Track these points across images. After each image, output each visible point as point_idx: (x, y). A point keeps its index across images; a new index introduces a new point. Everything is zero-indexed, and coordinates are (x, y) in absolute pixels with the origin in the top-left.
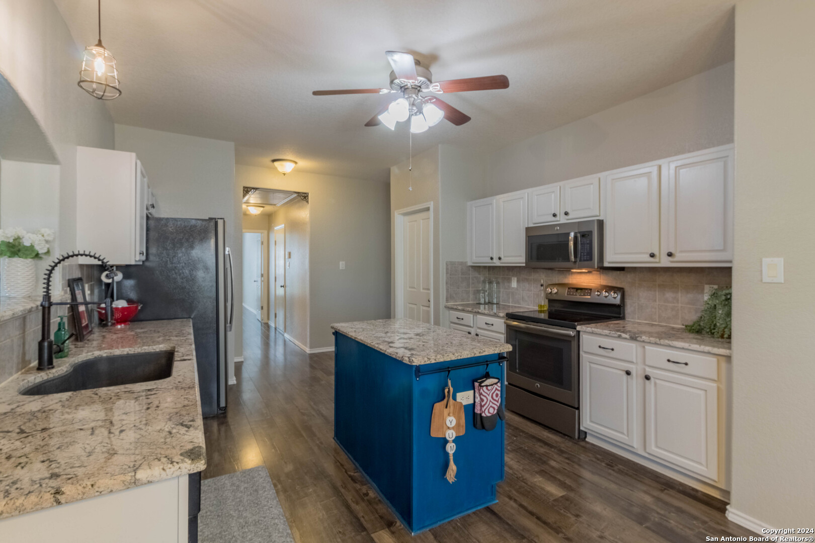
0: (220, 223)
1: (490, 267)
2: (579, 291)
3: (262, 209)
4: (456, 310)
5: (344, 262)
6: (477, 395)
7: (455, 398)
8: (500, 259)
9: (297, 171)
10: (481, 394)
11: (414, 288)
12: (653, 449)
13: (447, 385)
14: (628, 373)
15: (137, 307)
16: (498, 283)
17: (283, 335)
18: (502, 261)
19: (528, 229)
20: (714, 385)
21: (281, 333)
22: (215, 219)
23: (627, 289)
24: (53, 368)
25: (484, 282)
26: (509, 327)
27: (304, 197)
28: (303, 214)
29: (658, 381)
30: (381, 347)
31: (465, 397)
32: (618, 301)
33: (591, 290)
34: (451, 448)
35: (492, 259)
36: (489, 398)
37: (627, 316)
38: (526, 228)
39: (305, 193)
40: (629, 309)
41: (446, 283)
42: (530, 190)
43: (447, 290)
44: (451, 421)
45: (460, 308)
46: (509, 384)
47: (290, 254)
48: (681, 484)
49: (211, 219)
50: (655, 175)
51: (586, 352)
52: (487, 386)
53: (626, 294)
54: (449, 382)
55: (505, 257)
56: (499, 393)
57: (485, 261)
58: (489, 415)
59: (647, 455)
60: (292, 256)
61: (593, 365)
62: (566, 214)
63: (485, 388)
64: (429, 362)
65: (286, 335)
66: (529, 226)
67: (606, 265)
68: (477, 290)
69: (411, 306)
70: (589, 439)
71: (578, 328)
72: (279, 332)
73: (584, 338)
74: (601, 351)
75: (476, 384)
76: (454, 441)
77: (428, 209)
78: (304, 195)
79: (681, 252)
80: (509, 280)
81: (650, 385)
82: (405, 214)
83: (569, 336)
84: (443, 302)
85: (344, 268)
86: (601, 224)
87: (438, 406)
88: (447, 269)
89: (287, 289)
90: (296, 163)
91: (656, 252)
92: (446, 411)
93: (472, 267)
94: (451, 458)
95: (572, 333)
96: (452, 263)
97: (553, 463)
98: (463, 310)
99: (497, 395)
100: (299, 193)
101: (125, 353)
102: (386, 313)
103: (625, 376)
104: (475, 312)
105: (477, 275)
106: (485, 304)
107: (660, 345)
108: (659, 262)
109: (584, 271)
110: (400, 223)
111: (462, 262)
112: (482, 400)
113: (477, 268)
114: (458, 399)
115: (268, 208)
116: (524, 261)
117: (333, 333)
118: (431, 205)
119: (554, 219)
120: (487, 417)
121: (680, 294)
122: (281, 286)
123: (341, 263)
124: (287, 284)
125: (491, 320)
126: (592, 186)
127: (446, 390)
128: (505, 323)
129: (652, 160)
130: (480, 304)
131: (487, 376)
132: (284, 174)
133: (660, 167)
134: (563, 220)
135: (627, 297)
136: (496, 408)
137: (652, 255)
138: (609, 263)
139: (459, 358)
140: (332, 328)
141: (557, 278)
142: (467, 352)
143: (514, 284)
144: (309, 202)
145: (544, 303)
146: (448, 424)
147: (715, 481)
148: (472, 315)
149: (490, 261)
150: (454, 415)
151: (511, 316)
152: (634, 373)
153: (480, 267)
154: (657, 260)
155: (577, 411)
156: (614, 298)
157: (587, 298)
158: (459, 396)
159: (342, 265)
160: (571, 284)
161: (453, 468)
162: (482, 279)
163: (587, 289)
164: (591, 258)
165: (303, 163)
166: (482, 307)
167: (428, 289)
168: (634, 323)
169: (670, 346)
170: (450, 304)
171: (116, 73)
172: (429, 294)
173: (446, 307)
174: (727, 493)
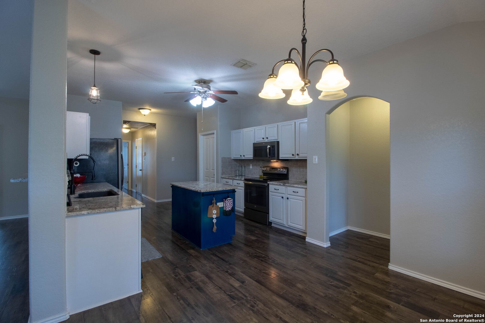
0: (119, 140)
1: (240, 160)
2: (273, 169)
3: (129, 130)
4: (226, 178)
5: (174, 158)
6: (224, 203)
7: (216, 204)
8: (244, 156)
9: (151, 113)
10: (225, 203)
11: (208, 169)
12: (290, 224)
13: (213, 199)
14: (282, 197)
15: (85, 177)
16: (245, 167)
17: (141, 196)
18: (245, 157)
19: (254, 144)
20: (304, 198)
21: (140, 195)
22: (117, 139)
23: (289, 168)
24: (75, 194)
25: (239, 166)
26: (245, 184)
27: (153, 125)
28: (153, 133)
29: (291, 199)
30: (190, 188)
31: (220, 204)
32: (286, 173)
33: (277, 168)
34: (215, 221)
35: (241, 156)
36: (229, 204)
37: (289, 178)
38: (253, 143)
39: (154, 124)
40: (290, 176)
41: (222, 167)
42: (255, 127)
43: (222, 170)
44: (215, 212)
45: (227, 177)
46: (246, 208)
47: (145, 153)
48: (297, 234)
49: (115, 139)
50: (293, 125)
51: (271, 192)
52: (227, 200)
53: (289, 170)
54: (214, 198)
55: (246, 155)
56: (232, 203)
57: (238, 157)
58: (228, 210)
59: (288, 226)
60: (146, 155)
61: (272, 196)
62: (267, 138)
63: (227, 201)
64: (207, 191)
65: (143, 195)
66: (255, 142)
67: (280, 158)
68: (236, 170)
69: (206, 178)
70: (273, 225)
71: (268, 183)
72: (138, 194)
73: (270, 186)
74: (275, 191)
75: (224, 200)
76: (215, 218)
77: (214, 133)
78: (154, 125)
79: (301, 154)
80: (249, 165)
81: (289, 201)
82: (204, 135)
83: (265, 186)
84: (220, 175)
85: (174, 161)
86: (278, 142)
87: (210, 207)
88: (222, 161)
89: (143, 171)
90: (150, 110)
91: (294, 154)
92: (213, 208)
93: (234, 159)
94: (215, 224)
95: (266, 185)
96: (225, 158)
97: (256, 232)
98: (228, 179)
99: (231, 203)
100: (151, 123)
101: (93, 192)
102: (196, 178)
103: (282, 199)
104: (233, 179)
105: (236, 163)
106: (239, 176)
107: (291, 186)
108: (295, 157)
109: (275, 161)
110: (202, 140)
111: (229, 157)
112: (226, 205)
113: (236, 160)
114: (218, 205)
115: (133, 130)
116: (252, 157)
117: (171, 187)
118: (215, 132)
119: (263, 140)
120: (228, 211)
121: (304, 169)
122: (140, 170)
123: (172, 158)
124: (144, 169)
125: (239, 182)
126: (275, 128)
127: (213, 201)
128: (244, 182)
129: (293, 120)
130: (237, 176)
131: (228, 197)
132: (145, 115)
133: (295, 122)
134: (266, 141)
135: (289, 171)
136: (231, 208)
137: (293, 155)
138: (281, 158)
139: (218, 190)
140: (171, 184)
141: (266, 165)
142: (221, 189)
143: (251, 167)
144: (156, 128)
145: (261, 174)
146: (214, 212)
147: (304, 230)
148: (232, 180)
149: (240, 157)
150: (216, 210)
151: (246, 180)
152: (284, 197)
153: (237, 159)
154: (294, 157)
155: (268, 215)
156: (284, 171)
157: (276, 172)
158: (218, 204)
159: (173, 159)
160: (271, 166)
161: (215, 227)
162: (238, 165)
163: (276, 168)
164: (274, 156)
165: (154, 110)
166: (238, 177)
167: (214, 170)
168: (291, 181)
169: (293, 187)
170: (223, 176)
171: (99, 94)
172: (214, 172)
173: (221, 177)
174: (306, 233)
